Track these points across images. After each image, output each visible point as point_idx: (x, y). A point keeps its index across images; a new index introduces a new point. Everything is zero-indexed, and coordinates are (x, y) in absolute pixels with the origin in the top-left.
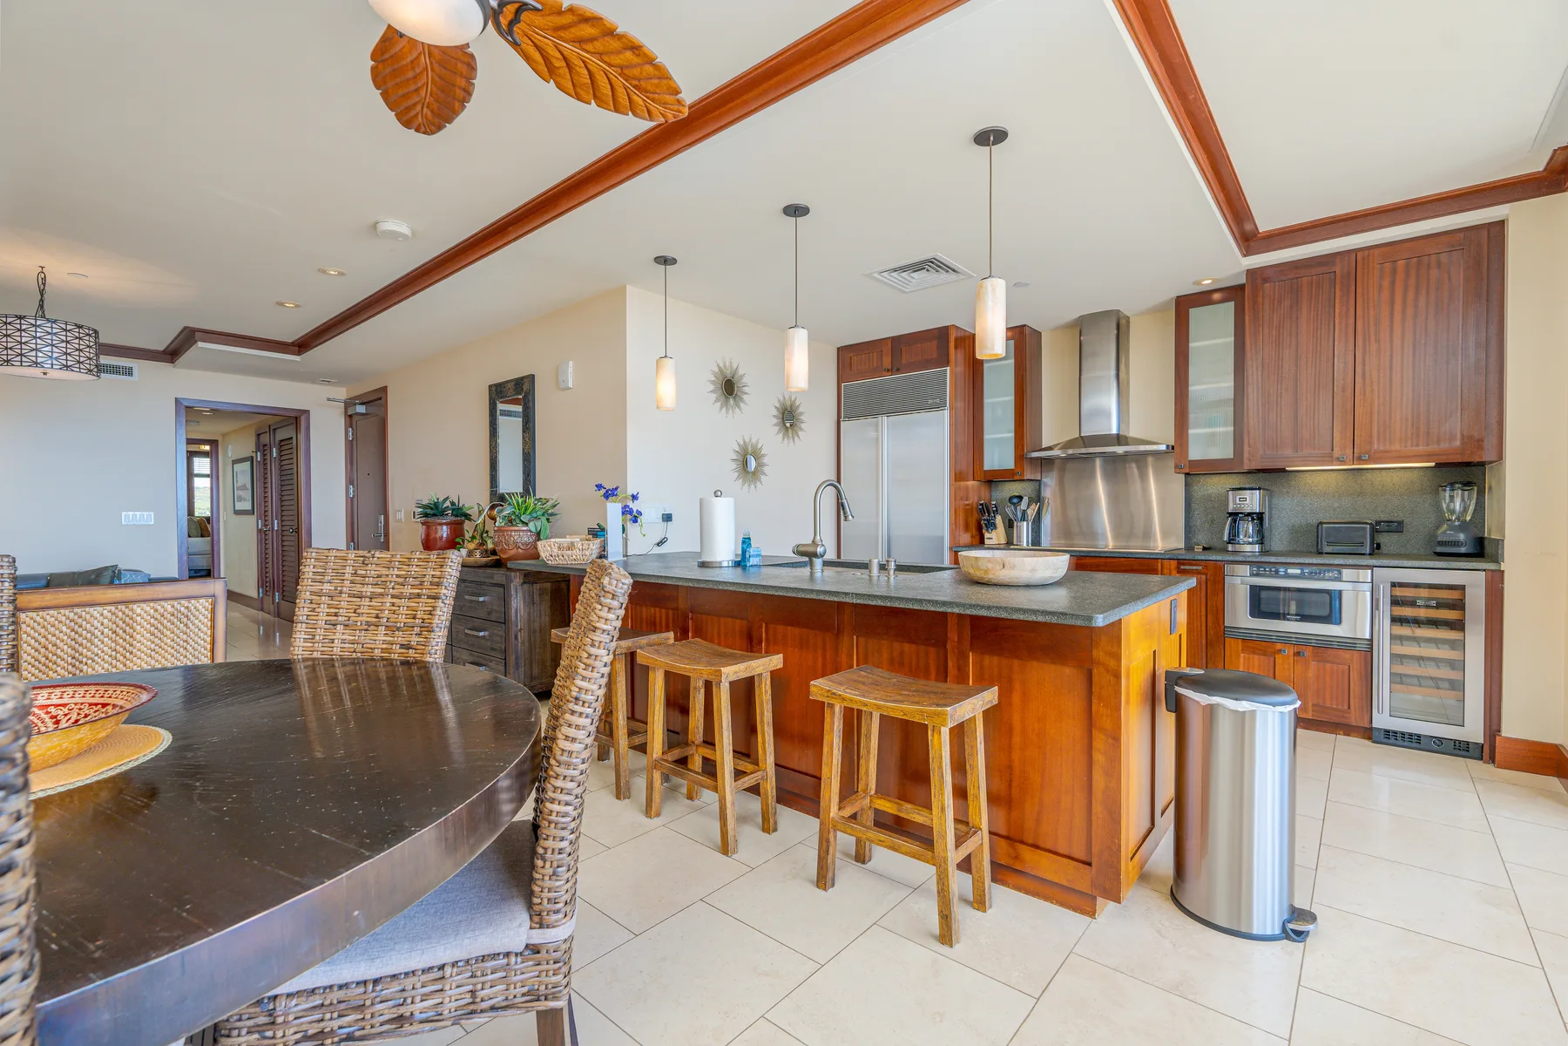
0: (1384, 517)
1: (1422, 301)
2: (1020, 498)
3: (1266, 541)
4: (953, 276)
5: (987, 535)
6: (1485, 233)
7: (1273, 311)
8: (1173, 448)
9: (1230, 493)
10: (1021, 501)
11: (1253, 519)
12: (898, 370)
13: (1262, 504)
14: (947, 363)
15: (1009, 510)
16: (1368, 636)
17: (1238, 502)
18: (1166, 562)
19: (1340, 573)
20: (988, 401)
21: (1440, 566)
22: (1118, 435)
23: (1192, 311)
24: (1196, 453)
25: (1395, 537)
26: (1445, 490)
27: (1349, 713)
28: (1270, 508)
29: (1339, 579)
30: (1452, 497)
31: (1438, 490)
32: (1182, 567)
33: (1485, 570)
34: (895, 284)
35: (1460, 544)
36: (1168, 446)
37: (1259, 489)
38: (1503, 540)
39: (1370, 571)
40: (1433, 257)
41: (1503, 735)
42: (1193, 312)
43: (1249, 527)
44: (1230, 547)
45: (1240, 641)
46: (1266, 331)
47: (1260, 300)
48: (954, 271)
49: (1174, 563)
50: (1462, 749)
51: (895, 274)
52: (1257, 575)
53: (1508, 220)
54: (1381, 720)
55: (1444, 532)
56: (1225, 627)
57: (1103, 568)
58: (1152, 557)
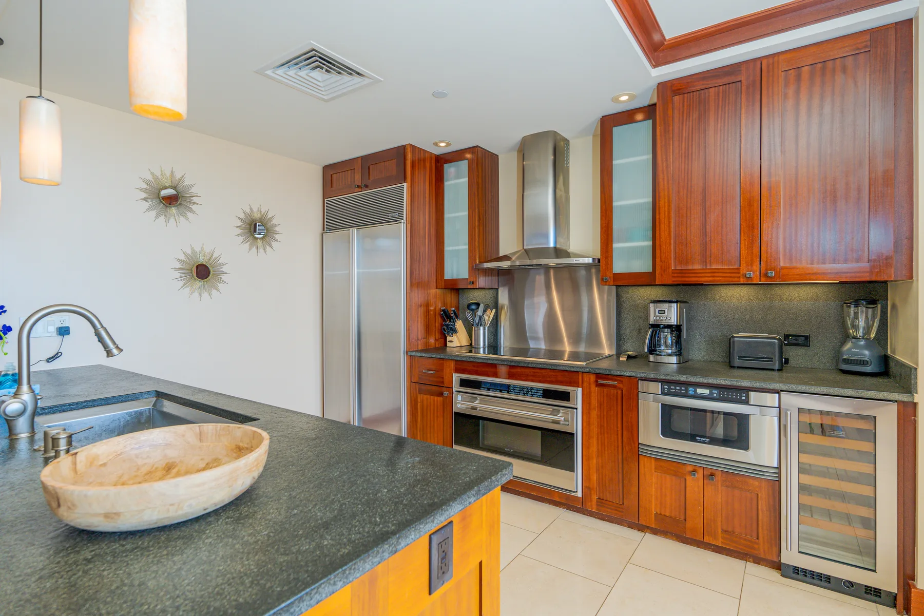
0: (792, 331)
1: (827, 109)
2: (478, 305)
3: (683, 352)
4: (357, 79)
5: (449, 338)
6: (892, 32)
7: (683, 124)
8: (599, 260)
9: (651, 305)
10: (478, 308)
11: (672, 331)
12: (366, 186)
13: (680, 315)
14: (405, 180)
15: (469, 315)
16: (776, 465)
17: (657, 314)
18: (585, 375)
19: (747, 397)
20: (448, 215)
21: (849, 394)
22: (555, 248)
23: (615, 130)
24: (619, 266)
25: (801, 351)
26: (850, 307)
27: (758, 544)
28: (688, 320)
29: (746, 402)
30: (856, 314)
31: (842, 306)
32: (600, 381)
33: (896, 401)
34: (291, 83)
35: (865, 363)
36: (594, 259)
37: (677, 302)
38: (916, 369)
39: (777, 395)
40: (838, 61)
41: (919, 587)
42: (617, 131)
43: (668, 337)
44: (652, 358)
45: (653, 461)
46: (676, 144)
47: (670, 112)
48: (358, 74)
49: (593, 378)
50: (873, 594)
51: (280, 71)
52: (669, 394)
53: (917, 18)
54: (790, 556)
55: (850, 349)
56: (639, 443)
57: (531, 378)
58: (573, 369)
